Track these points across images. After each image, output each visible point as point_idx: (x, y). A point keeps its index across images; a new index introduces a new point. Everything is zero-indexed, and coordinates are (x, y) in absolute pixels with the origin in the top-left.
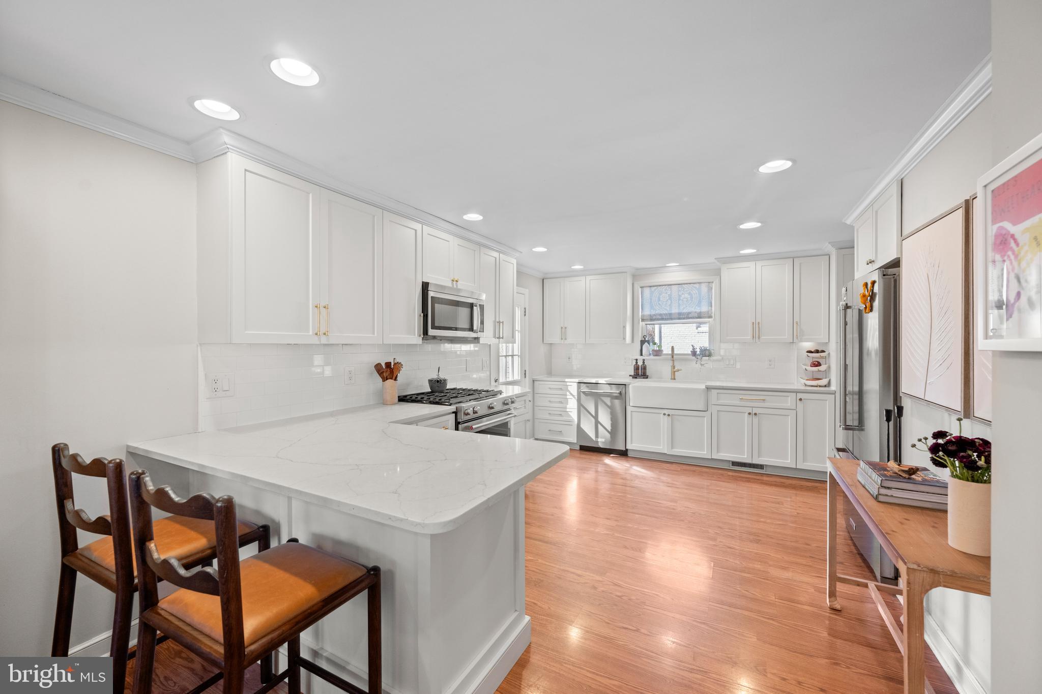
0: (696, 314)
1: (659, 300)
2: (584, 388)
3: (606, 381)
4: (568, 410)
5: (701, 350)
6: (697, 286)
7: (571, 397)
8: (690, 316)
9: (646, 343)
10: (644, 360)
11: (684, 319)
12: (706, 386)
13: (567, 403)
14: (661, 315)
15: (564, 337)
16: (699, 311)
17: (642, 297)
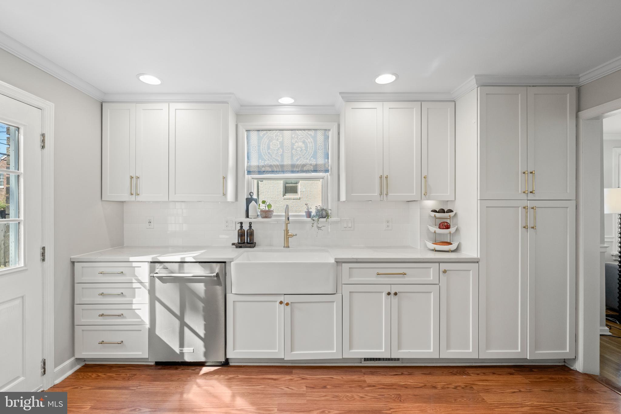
0: (312, 167)
1: (269, 148)
2: (160, 271)
3: (194, 257)
4: (134, 307)
5: (318, 211)
6: (312, 133)
7: (138, 285)
8: (305, 169)
9: (253, 202)
10: (250, 224)
11: (298, 172)
12: (336, 259)
13: (134, 296)
14: (270, 166)
15: (134, 191)
16: (315, 163)
17: (248, 143)
